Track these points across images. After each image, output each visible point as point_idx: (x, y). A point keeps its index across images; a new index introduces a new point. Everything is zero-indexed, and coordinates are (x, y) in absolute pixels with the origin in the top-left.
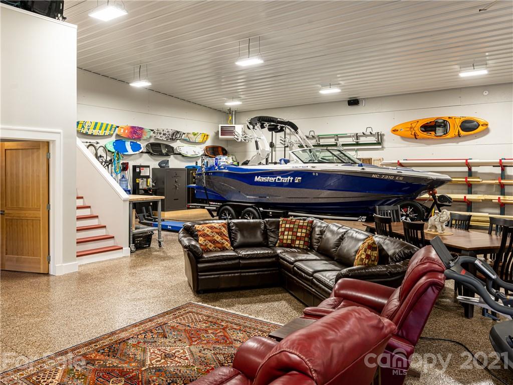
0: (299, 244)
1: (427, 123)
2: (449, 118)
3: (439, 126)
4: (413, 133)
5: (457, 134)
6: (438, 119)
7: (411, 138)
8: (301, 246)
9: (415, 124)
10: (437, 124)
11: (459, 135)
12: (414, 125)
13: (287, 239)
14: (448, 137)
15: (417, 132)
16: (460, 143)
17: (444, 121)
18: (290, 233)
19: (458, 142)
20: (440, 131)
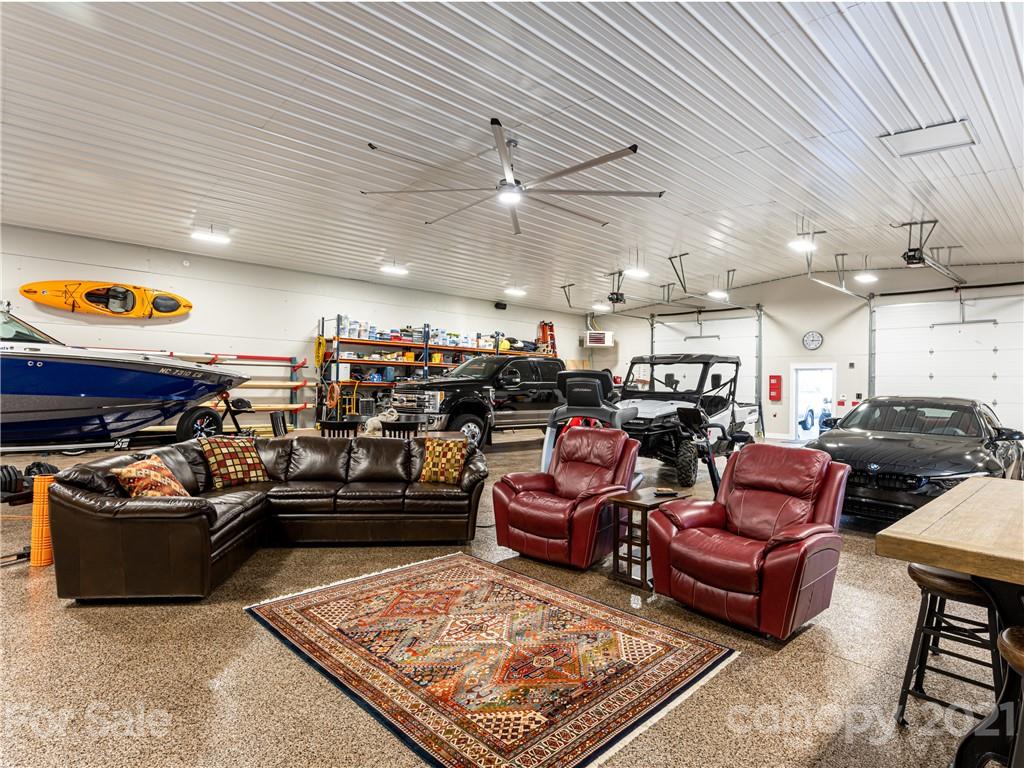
0: (257, 477)
1: (98, 290)
2: (135, 288)
3: (115, 297)
4: (70, 301)
5: (147, 313)
6: (116, 285)
7: (67, 311)
8: (261, 479)
9: (76, 287)
10: (110, 293)
11: (150, 316)
12: (71, 289)
13: (236, 472)
14: (130, 316)
15: (78, 300)
16: (147, 328)
17: (128, 291)
18: (236, 461)
19: (143, 326)
20: (115, 305)
